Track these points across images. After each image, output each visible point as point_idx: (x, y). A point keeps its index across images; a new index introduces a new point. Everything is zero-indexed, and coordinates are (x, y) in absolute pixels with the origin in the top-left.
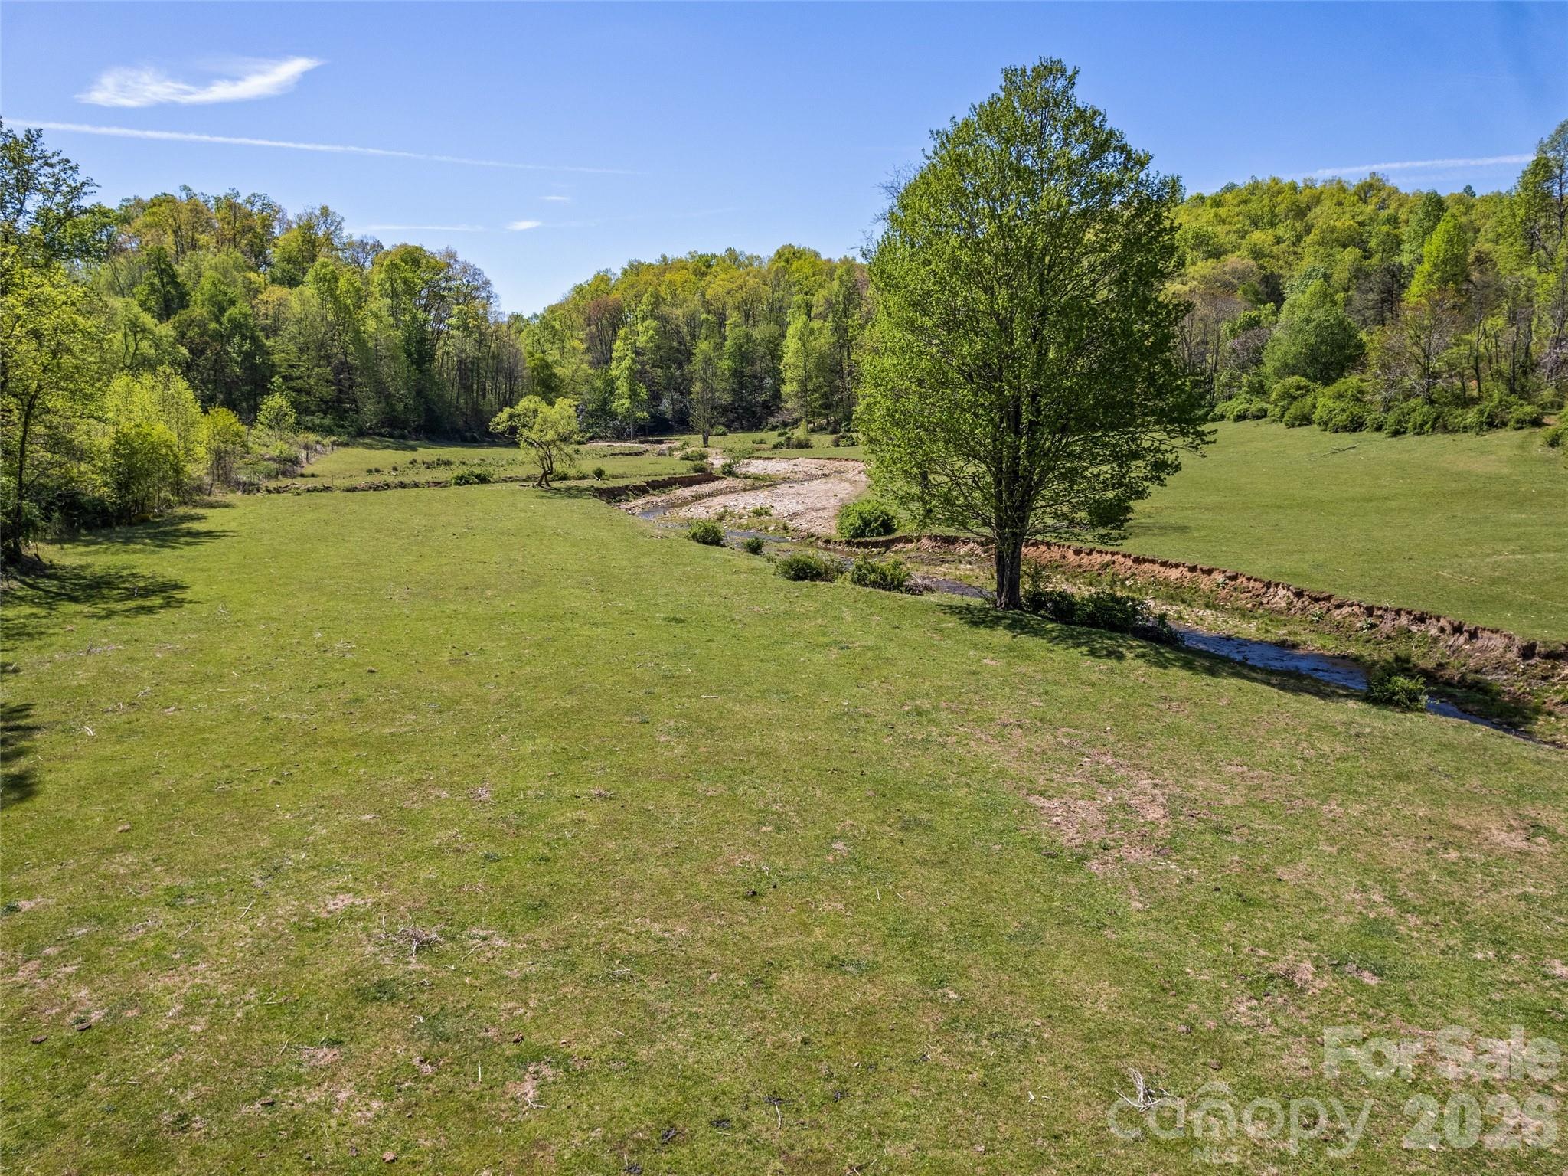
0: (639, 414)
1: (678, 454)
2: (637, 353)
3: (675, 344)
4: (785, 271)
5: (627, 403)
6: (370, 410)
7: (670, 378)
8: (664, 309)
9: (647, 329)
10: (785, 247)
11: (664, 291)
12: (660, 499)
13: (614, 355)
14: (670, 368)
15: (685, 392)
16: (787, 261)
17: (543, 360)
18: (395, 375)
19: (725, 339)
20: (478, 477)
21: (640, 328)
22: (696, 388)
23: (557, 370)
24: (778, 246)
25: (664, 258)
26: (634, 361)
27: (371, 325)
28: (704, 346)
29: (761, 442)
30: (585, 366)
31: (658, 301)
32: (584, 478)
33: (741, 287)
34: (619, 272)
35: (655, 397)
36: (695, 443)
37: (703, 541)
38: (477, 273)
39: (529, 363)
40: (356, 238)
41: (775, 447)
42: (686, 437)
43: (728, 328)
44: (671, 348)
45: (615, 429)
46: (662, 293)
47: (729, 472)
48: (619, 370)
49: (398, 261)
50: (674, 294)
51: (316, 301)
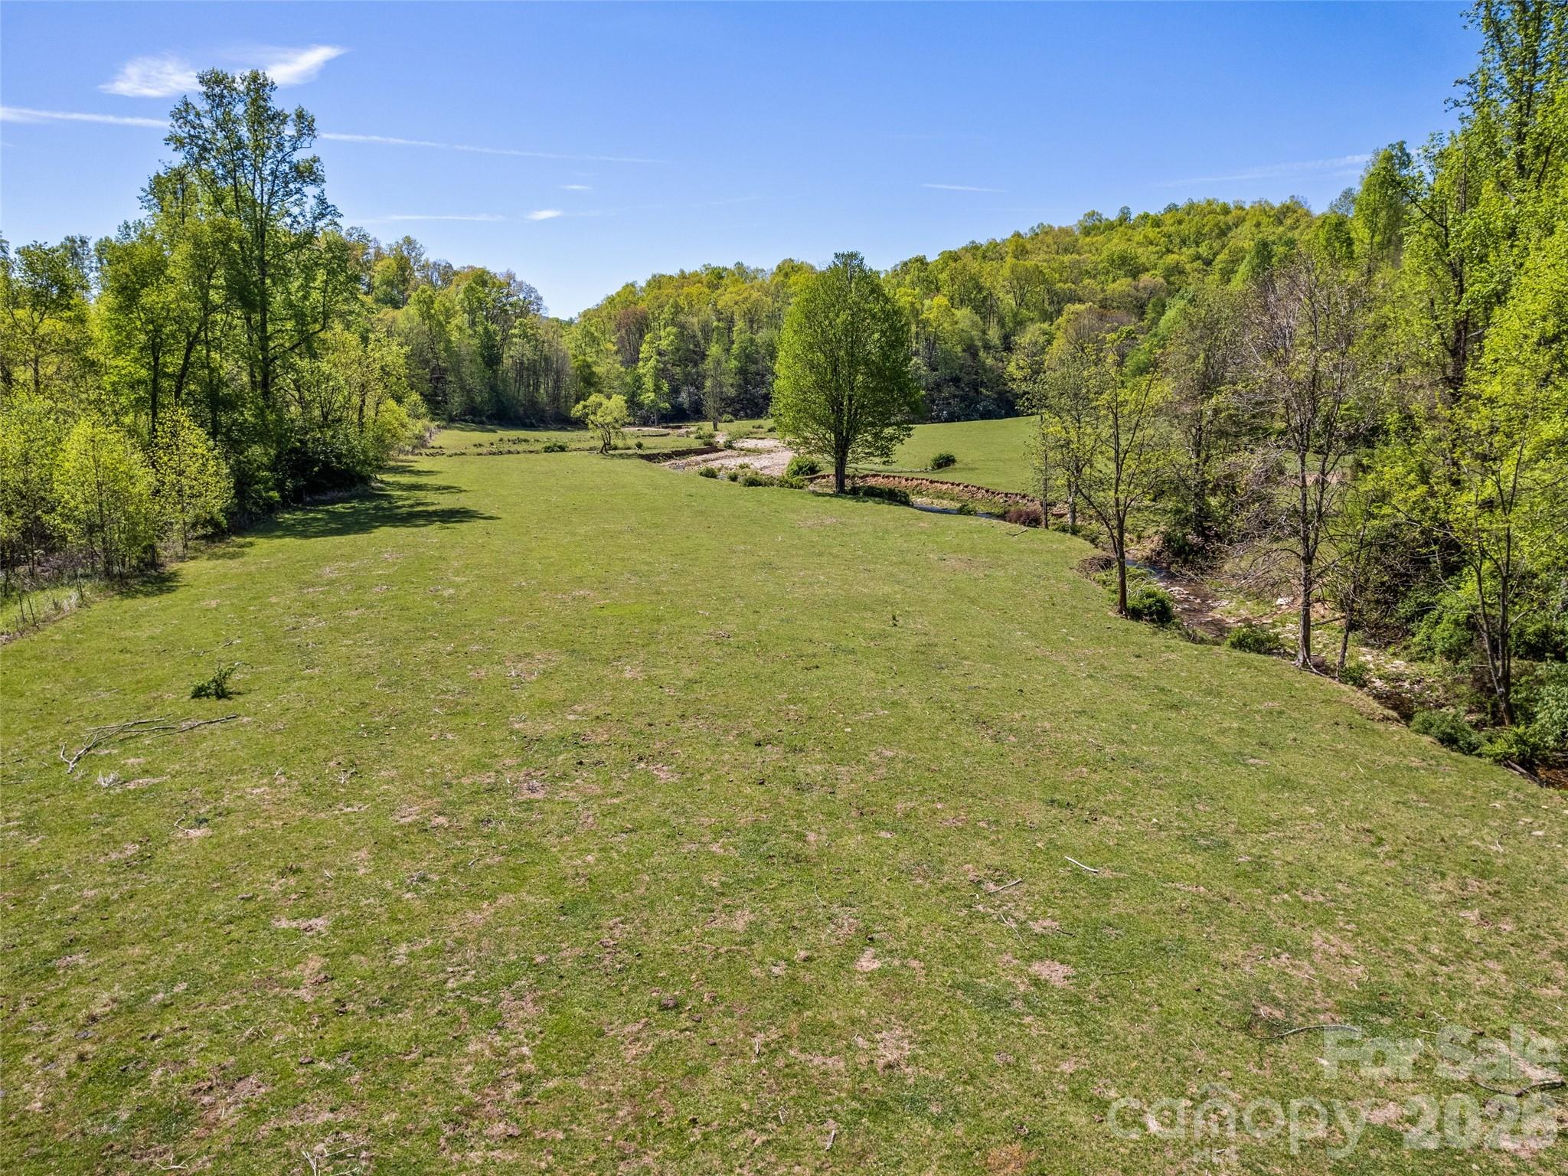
0: (662, 405)
1: (692, 436)
2: (660, 354)
3: (691, 346)
4: (784, 284)
5: (652, 395)
6: (456, 402)
7: (687, 375)
8: (682, 318)
9: (669, 335)
10: (785, 261)
11: (682, 302)
12: (681, 462)
13: (641, 356)
14: (687, 366)
15: (700, 387)
16: (786, 275)
17: (584, 361)
18: (473, 374)
19: (733, 342)
20: (560, 447)
21: (662, 333)
22: (708, 383)
23: (595, 369)
24: (779, 261)
25: (682, 272)
26: (658, 361)
27: (455, 336)
28: (714, 350)
29: (759, 427)
30: (618, 366)
31: (678, 309)
32: (629, 449)
33: (746, 299)
34: (643, 284)
35: (675, 391)
36: (707, 427)
37: (707, 476)
38: (531, 290)
39: (573, 364)
40: (432, 260)
41: (770, 431)
42: (700, 423)
43: (735, 334)
44: (688, 350)
45: (642, 417)
46: (681, 303)
47: (729, 446)
48: (646, 369)
49: (474, 285)
50: (690, 305)
51: (418, 319)
